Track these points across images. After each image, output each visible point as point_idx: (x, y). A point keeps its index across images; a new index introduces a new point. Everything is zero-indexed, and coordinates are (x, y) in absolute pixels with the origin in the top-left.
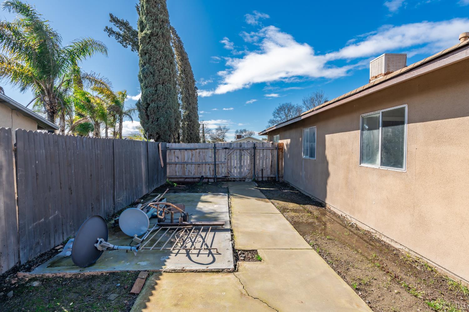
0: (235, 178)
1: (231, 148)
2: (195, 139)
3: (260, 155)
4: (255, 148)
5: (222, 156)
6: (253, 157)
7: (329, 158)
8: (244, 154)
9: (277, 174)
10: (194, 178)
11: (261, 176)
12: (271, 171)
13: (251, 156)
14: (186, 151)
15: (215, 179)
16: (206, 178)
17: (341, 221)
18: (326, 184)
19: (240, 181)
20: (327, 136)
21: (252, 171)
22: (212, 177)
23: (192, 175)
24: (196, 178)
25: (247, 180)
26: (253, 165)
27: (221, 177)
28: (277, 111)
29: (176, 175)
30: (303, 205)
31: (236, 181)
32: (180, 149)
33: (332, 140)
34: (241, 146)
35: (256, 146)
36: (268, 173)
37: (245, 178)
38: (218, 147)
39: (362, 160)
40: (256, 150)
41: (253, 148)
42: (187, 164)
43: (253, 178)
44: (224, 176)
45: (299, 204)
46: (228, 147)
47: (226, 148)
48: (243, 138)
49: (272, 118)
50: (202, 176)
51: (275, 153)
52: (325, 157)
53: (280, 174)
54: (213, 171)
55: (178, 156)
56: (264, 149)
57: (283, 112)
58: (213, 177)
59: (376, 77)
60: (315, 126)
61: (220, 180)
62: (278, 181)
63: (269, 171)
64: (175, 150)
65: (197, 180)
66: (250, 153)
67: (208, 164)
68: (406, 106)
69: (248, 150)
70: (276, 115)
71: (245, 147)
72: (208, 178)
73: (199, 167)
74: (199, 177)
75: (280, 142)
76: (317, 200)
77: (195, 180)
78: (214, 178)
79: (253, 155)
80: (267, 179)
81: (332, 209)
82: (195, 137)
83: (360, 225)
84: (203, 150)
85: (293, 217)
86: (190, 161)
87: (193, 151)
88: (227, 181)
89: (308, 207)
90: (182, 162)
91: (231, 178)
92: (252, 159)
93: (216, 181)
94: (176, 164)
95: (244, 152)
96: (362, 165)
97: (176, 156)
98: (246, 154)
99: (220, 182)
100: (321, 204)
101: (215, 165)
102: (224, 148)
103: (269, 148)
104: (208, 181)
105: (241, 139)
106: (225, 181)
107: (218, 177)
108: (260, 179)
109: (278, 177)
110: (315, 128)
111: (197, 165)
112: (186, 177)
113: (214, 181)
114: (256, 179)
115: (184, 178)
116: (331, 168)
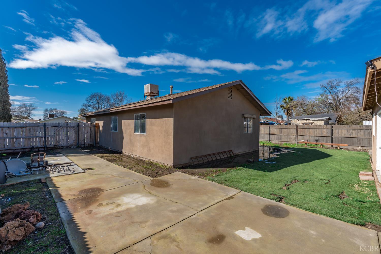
0: (63, 147)
1: (59, 126)
2: (7, 117)
3: (82, 130)
4: (79, 126)
5: (51, 132)
6: (77, 132)
7: (124, 130)
8: (70, 130)
9: (94, 142)
10: (24, 149)
11: (83, 144)
12: (91, 140)
13: (75, 131)
14: (16, 128)
15: (46, 148)
16: (36, 148)
17: (129, 157)
18: (122, 142)
19: (67, 148)
20: (123, 121)
21: (76, 141)
22: (42, 147)
23: (22, 147)
24: (26, 149)
25: (72, 147)
26: (77, 137)
27: (50, 146)
28: (89, 97)
29: (5, 148)
30: (112, 154)
31: (64, 148)
32: (8, 127)
33: (125, 123)
34: (67, 125)
35: (79, 125)
36: (88, 142)
37: (71, 146)
38: (48, 125)
39: (135, 131)
40: (79, 128)
41: (77, 126)
42: (17, 139)
43: (77, 146)
44: (53, 146)
45: (110, 154)
46: (57, 125)
47: (55, 126)
48: (57, 117)
49: (85, 102)
50: (33, 147)
51: (93, 129)
52: (122, 130)
53: (97, 141)
54: (43, 142)
55: (6, 133)
56: (85, 127)
57: (95, 99)
58: (44, 146)
59: (147, 93)
60: (117, 116)
61: (50, 149)
62: (95, 146)
63: (89, 140)
64: (3, 128)
65: (27, 150)
66: (75, 130)
67: (38, 138)
68: (146, 113)
69: (73, 127)
70: (89, 100)
71: (71, 125)
72: (39, 148)
73: (29, 140)
74: (29, 147)
75: (96, 122)
76: (119, 151)
77: (25, 150)
78: (44, 148)
79: (77, 130)
80: (87, 146)
81: (125, 153)
82: (7, 115)
83: (135, 157)
84: (33, 128)
85: (106, 159)
86: (20, 136)
87: (23, 128)
88: (56, 149)
89: (114, 155)
90: (11, 136)
91: (60, 147)
92: (77, 133)
93: (46, 150)
94: (5, 139)
95: (70, 129)
96: (135, 133)
97: (4, 132)
98: (71, 130)
99: (50, 150)
100: (120, 153)
101: (45, 138)
102: (53, 126)
103: (89, 126)
104: (39, 149)
105: (54, 118)
106: (54, 149)
107: (48, 146)
108: (83, 146)
109: (96, 144)
110: (117, 117)
111: (27, 139)
112: (15, 148)
113: (45, 150)
114: (80, 146)
115: (13, 149)
116: (124, 135)
